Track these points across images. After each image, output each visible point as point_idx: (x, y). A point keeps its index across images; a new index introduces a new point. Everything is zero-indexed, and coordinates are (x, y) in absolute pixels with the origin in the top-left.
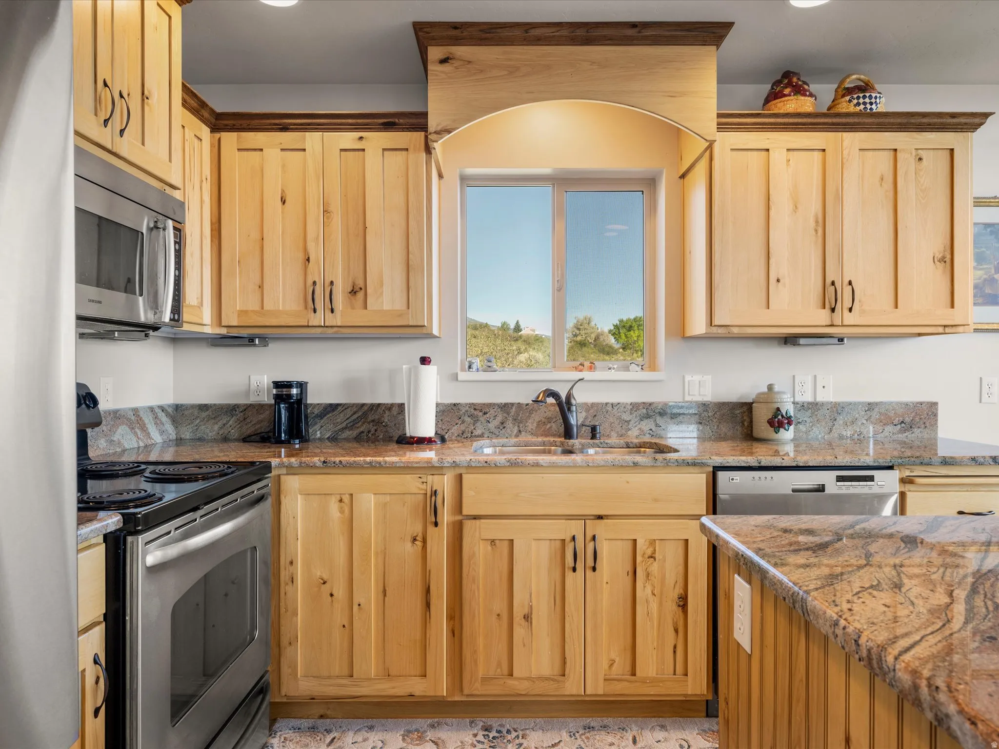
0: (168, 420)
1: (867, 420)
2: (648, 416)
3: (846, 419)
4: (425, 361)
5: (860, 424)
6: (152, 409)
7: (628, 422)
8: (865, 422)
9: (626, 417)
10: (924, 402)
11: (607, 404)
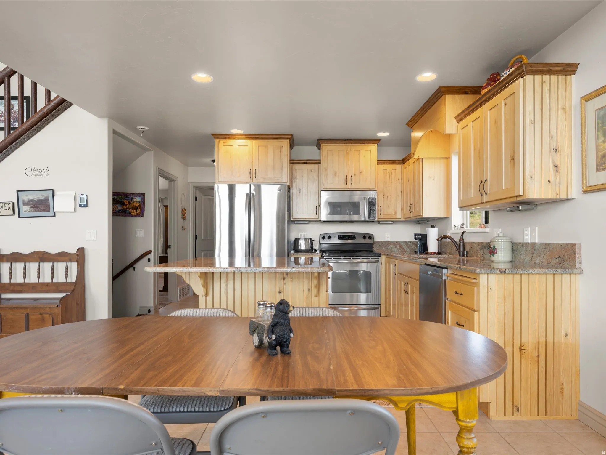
0: (413, 245)
1: (545, 254)
2: (482, 249)
3: (537, 253)
4: (433, 226)
5: (542, 256)
6: (405, 242)
7: (478, 251)
8: (544, 255)
9: (478, 249)
10: (569, 244)
11: (474, 242)
